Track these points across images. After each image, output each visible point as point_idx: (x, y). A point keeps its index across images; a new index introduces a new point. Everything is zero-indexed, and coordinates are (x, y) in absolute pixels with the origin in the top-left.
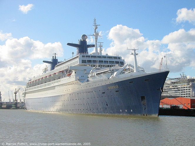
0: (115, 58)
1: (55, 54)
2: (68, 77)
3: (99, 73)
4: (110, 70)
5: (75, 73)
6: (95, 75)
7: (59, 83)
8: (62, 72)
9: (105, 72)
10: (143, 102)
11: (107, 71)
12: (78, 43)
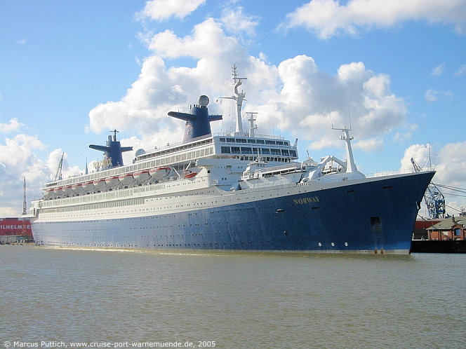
0: (280, 143)
1: (115, 131)
2: (187, 181)
3: (270, 174)
4: (299, 168)
5: (209, 172)
6: (261, 176)
7: (158, 192)
8: (166, 169)
9: (287, 171)
10: (374, 227)
11: (290, 170)
12: (189, 111)
